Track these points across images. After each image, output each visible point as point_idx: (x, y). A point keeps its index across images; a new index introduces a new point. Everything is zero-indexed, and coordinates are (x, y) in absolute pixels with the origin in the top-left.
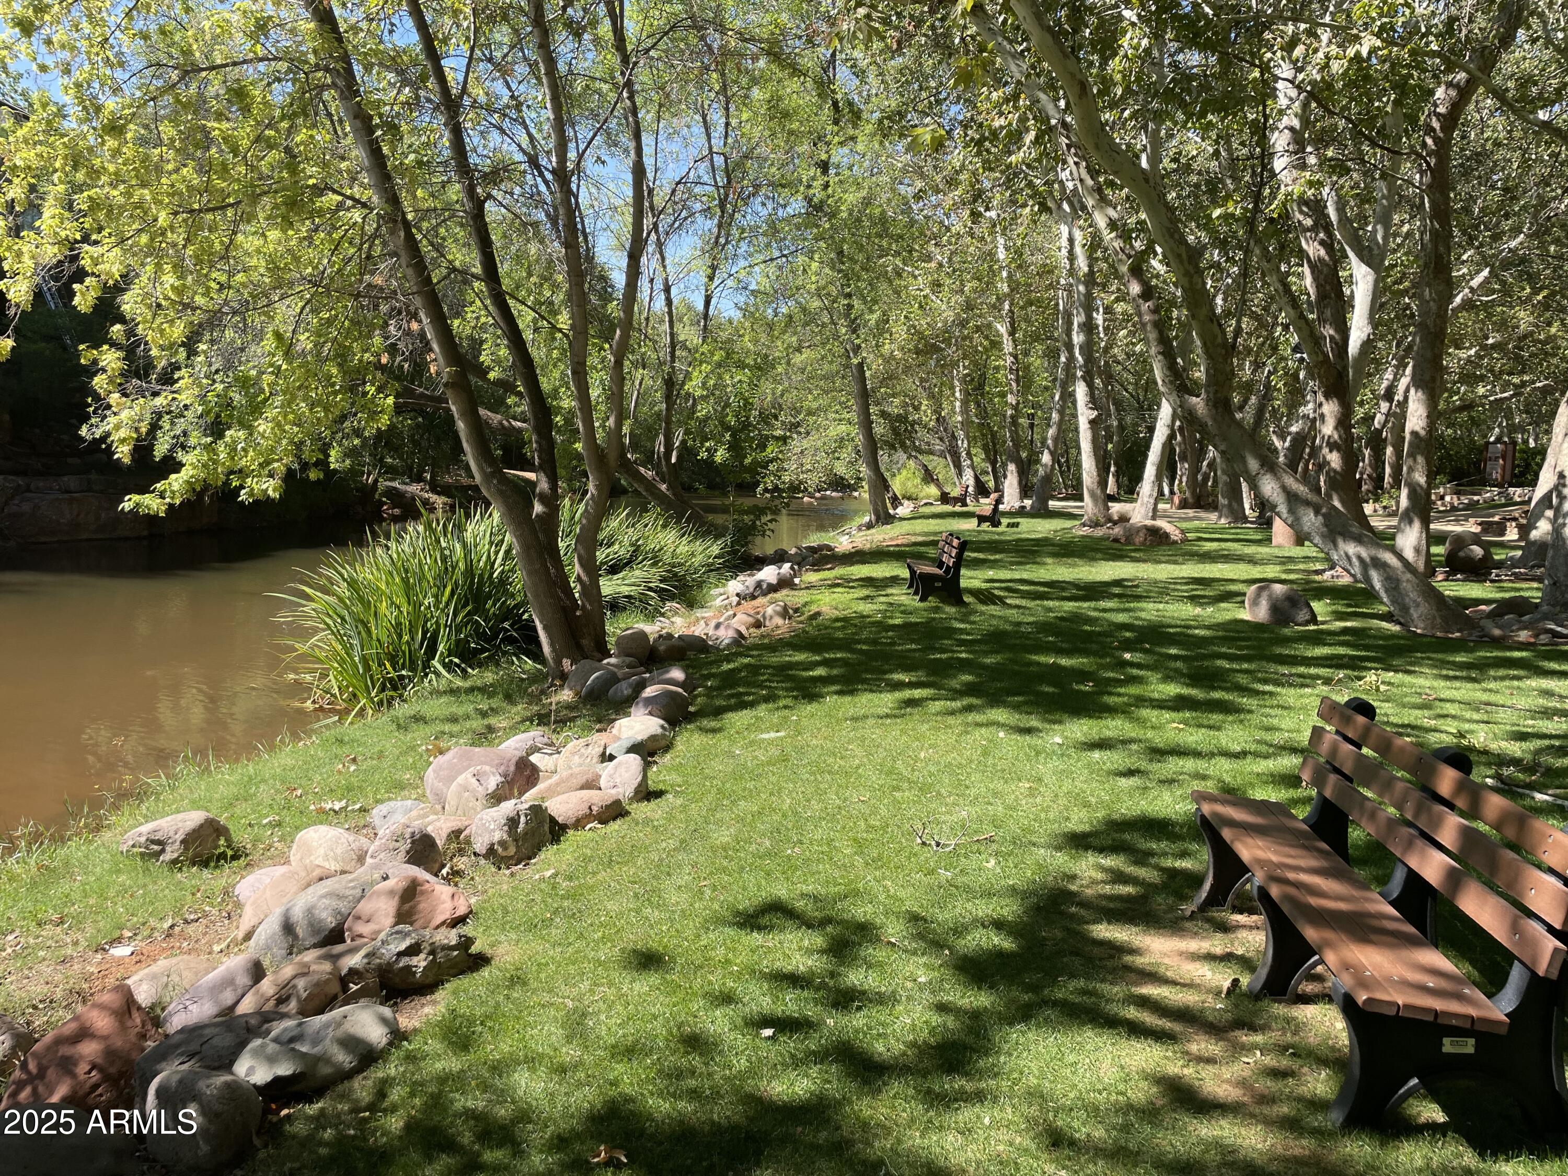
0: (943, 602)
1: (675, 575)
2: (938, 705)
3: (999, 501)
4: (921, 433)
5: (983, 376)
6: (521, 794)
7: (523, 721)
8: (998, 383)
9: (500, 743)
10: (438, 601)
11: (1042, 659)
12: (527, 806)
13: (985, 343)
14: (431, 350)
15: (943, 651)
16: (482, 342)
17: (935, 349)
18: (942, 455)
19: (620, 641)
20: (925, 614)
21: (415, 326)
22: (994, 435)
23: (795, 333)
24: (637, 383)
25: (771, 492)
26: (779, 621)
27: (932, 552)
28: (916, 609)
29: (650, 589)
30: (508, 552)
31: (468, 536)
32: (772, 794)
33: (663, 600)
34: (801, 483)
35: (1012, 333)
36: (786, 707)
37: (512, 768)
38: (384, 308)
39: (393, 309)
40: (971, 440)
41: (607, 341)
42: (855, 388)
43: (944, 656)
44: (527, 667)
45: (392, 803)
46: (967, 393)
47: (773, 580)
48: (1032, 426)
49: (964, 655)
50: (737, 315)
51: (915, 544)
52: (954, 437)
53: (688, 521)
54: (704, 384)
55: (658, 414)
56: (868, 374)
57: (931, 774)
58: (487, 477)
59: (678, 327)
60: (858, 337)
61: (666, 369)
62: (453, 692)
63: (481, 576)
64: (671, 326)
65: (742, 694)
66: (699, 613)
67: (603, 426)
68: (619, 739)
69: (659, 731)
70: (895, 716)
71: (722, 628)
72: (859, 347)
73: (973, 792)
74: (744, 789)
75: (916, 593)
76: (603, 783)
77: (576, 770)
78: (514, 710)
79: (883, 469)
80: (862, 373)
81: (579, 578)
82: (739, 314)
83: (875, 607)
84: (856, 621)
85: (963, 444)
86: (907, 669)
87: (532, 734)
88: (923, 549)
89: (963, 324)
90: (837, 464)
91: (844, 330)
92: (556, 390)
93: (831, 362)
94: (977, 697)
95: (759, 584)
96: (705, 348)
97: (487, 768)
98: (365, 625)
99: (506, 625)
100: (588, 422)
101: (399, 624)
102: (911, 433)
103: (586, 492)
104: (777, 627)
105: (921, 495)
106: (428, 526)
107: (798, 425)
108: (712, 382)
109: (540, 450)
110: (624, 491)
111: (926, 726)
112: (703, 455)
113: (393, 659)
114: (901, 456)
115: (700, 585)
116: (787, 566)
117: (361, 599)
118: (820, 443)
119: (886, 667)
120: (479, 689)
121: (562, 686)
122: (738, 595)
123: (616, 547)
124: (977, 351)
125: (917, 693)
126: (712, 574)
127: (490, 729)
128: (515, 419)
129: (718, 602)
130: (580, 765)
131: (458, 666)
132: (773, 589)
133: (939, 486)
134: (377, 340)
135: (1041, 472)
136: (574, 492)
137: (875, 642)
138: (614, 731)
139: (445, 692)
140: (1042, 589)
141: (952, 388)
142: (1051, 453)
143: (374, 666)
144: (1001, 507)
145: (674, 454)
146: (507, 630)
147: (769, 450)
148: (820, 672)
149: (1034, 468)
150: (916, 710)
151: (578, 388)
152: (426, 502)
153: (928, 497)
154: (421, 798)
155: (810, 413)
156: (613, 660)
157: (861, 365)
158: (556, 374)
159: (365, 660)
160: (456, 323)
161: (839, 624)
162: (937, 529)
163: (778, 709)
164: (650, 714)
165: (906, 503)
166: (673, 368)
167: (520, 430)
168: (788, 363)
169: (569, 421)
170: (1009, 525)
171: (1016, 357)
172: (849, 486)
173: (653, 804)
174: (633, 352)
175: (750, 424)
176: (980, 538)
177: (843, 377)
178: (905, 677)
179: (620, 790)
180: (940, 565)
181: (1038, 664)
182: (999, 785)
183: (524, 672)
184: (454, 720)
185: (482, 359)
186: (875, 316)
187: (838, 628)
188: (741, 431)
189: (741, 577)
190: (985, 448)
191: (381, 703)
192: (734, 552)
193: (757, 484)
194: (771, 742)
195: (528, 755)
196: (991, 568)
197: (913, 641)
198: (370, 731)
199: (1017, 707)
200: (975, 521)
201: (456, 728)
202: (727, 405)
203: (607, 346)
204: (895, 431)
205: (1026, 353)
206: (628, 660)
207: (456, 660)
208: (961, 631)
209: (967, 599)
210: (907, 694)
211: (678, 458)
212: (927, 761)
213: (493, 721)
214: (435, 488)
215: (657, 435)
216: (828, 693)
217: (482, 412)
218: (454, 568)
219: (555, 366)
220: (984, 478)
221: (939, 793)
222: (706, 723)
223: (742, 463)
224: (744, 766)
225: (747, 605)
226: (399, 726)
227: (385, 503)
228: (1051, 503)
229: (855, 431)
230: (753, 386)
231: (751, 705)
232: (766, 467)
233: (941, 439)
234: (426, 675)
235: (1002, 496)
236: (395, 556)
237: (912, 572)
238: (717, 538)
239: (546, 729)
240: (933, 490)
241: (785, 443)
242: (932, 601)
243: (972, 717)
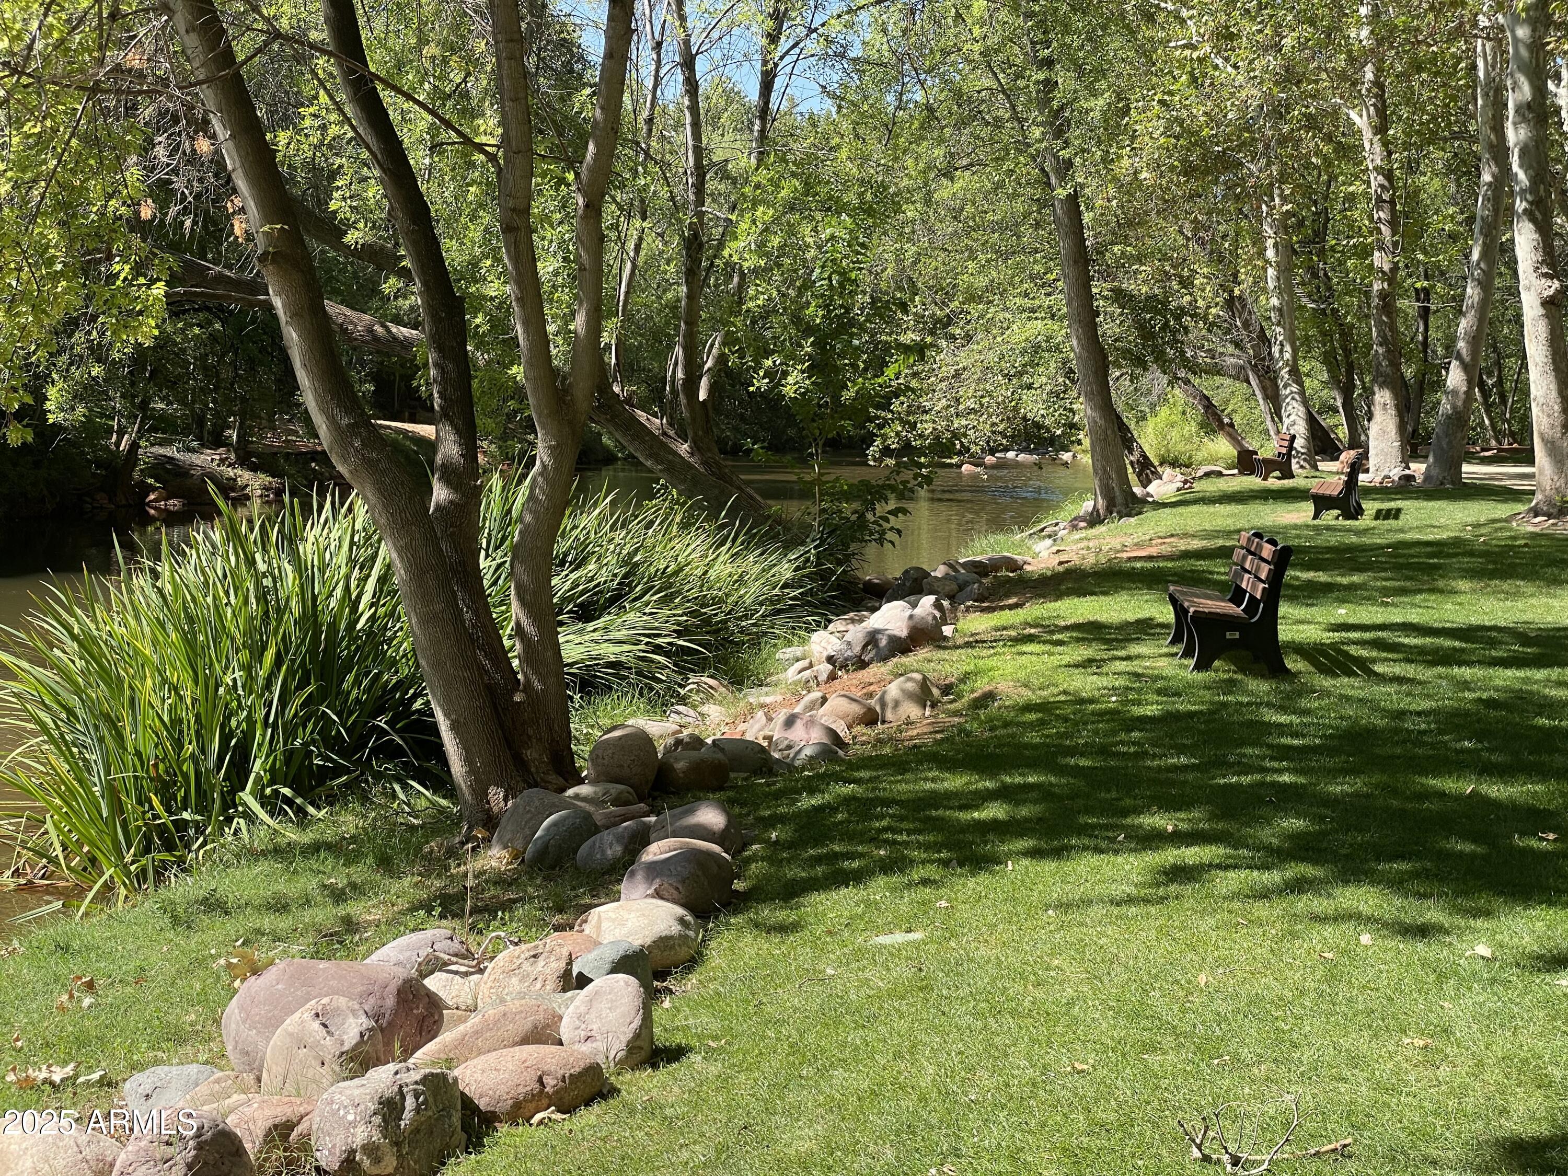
0: (1242, 670)
1: (707, 621)
2: (1234, 880)
3: (1357, 467)
4: (1197, 331)
5: (1323, 217)
6: (408, 1052)
7: (413, 909)
8: (1353, 229)
9: (369, 953)
10: (250, 677)
11: (1449, 785)
12: (416, 1076)
13: (1327, 149)
14: (235, 191)
15: (1246, 769)
16: (334, 174)
17: (1226, 163)
18: (1240, 375)
19: (600, 751)
20: (1207, 695)
21: (204, 146)
22: (1346, 332)
23: (941, 141)
24: (631, 245)
25: (898, 453)
26: (912, 710)
27: (1220, 570)
28: (1190, 685)
29: (658, 649)
30: (383, 580)
31: (307, 549)
32: (898, 1056)
33: (683, 671)
34: (955, 435)
35: (1381, 129)
36: (925, 882)
37: (390, 1002)
38: (147, 112)
39: (162, 114)
40: (1300, 344)
41: (570, 165)
42: (1063, 246)
43: (1246, 780)
44: (422, 804)
45: (161, 1070)
46: (1287, 251)
47: (900, 629)
48: (1425, 313)
49: (1286, 778)
50: (824, 107)
51: (1187, 555)
52: (1264, 339)
53: (732, 513)
54: (761, 245)
55: (673, 307)
56: (1087, 218)
57: (1220, 1019)
58: (342, 435)
59: (710, 137)
60: (1067, 144)
61: (688, 218)
62: (279, 852)
63: (333, 627)
64: (697, 136)
65: (836, 856)
66: (755, 696)
67: (564, 331)
68: (597, 944)
69: (676, 929)
70: (1146, 901)
71: (799, 725)
72: (1069, 164)
73: (1307, 1055)
74: (843, 1045)
75: (1187, 653)
76: (565, 1032)
77: (514, 1005)
78: (396, 886)
79: (1120, 406)
80: (1076, 215)
81: (519, 631)
82: (829, 105)
83: (1104, 682)
84: (1068, 710)
85: (1282, 353)
86: (1170, 804)
87: (429, 934)
88: (1201, 564)
89: (1279, 112)
90: (1026, 395)
91: (1037, 132)
92: (474, 264)
93: (1014, 196)
94: (1315, 862)
95: (872, 638)
96: (763, 176)
97: (342, 1001)
98: (112, 722)
99: (381, 722)
100: (536, 323)
101: (177, 722)
102: (1176, 334)
103: (533, 459)
104: (909, 723)
105: (1199, 456)
106: (233, 534)
107: (949, 321)
108: (776, 241)
109: (444, 380)
110: (609, 459)
111: (1211, 922)
112: (760, 383)
113: (165, 789)
114: (1155, 378)
115: (756, 640)
116: (928, 601)
117: (105, 674)
118: (992, 357)
119: (1128, 802)
120: (329, 846)
121: (488, 841)
122: (830, 659)
123: (592, 566)
124: (1308, 166)
125: (1192, 854)
126: (779, 619)
127: (350, 925)
128: (398, 321)
129: (791, 674)
130: (522, 996)
131: (289, 802)
132: (901, 646)
133: (1234, 438)
134: (133, 173)
135: (1445, 407)
136: (508, 458)
137: (1104, 751)
138: (588, 928)
139: (264, 853)
140: (1448, 643)
141: (1258, 240)
142: (1465, 367)
143: (130, 803)
144: (1363, 479)
145: (704, 383)
146: (384, 732)
147: (890, 372)
148: (995, 811)
149: (1431, 398)
150: (1188, 889)
151: (516, 259)
152: (228, 488)
153: (1214, 460)
154: (217, 1060)
155: (972, 297)
156: (585, 790)
157: (1073, 200)
158: (475, 233)
159: (111, 791)
160: (283, 137)
161: (1032, 717)
162: (1231, 524)
163: (909, 886)
164: (658, 895)
165: (1167, 472)
166: (700, 215)
167: (406, 344)
168: (928, 201)
169: (499, 324)
170: (1379, 515)
171: (1389, 175)
172: (1052, 440)
173: (663, 1073)
174: (622, 186)
175: (852, 322)
176: (1320, 541)
177: (1037, 225)
178: (1164, 822)
179: (600, 1045)
180: (1237, 595)
181: (1442, 795)
182: (1359, 1042)
183: (414, 814)
184: (280, 906)
185: (333, 206)
186: (1101, 102)
187: (1032, 725)
188: (836, 334)
189: (837, 625)
190: (1329, 360)
191: (142, 875)
192: (822, 576)
193: (869, 439)
194: (895, 952)
195: (423, 975)
196: (1342, 601)
197: (1181, 750)
198: (118, 929)
199: (1397, 884)
200: (1308, 508)
201: (284, 923)
202: (808, 284)
203: (571, 176)
204: (1146, 332)
205: (1411, 167)
206: (616, 789)
207: (286, 791)
208: (1281, 729)
209: (1293, 664)
210: (1171, 855)
211: (713, 389)
212: (1212, 992)
213: (355, 909)
214: (245, 459)
215: (671, 347)
216: (1009, 855)
217: (334, 308)
218: (280, 611)
219: (473, 217)
220: (1327, 421)
221: (1236, 1058)
222: (766, 913)
223: (836, 397)
224: (843, 999)
225: (849, 680)
226: (176, 920)
227: (153, 489)
228: (1466, 468)
229: (1061, 331)
230: (858, 247)
231: (857, 878)
232: (886, 406)
233: (1237, 345)
234: (229, 820)
235: (1365, 456)
236: (168, 588)
237: (1180, 612)
238: (788, 546)
239: (456, 923)
240: (1223, 447)
241: (922, 358)
242: (1221, 669)
243: (1305, 903)
